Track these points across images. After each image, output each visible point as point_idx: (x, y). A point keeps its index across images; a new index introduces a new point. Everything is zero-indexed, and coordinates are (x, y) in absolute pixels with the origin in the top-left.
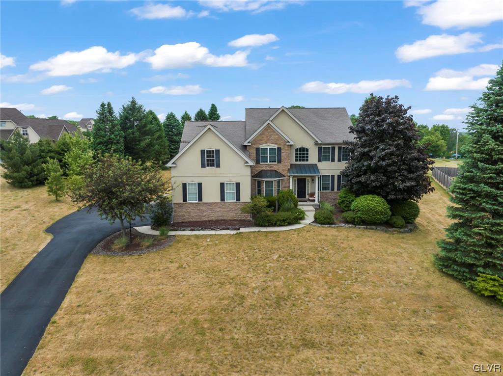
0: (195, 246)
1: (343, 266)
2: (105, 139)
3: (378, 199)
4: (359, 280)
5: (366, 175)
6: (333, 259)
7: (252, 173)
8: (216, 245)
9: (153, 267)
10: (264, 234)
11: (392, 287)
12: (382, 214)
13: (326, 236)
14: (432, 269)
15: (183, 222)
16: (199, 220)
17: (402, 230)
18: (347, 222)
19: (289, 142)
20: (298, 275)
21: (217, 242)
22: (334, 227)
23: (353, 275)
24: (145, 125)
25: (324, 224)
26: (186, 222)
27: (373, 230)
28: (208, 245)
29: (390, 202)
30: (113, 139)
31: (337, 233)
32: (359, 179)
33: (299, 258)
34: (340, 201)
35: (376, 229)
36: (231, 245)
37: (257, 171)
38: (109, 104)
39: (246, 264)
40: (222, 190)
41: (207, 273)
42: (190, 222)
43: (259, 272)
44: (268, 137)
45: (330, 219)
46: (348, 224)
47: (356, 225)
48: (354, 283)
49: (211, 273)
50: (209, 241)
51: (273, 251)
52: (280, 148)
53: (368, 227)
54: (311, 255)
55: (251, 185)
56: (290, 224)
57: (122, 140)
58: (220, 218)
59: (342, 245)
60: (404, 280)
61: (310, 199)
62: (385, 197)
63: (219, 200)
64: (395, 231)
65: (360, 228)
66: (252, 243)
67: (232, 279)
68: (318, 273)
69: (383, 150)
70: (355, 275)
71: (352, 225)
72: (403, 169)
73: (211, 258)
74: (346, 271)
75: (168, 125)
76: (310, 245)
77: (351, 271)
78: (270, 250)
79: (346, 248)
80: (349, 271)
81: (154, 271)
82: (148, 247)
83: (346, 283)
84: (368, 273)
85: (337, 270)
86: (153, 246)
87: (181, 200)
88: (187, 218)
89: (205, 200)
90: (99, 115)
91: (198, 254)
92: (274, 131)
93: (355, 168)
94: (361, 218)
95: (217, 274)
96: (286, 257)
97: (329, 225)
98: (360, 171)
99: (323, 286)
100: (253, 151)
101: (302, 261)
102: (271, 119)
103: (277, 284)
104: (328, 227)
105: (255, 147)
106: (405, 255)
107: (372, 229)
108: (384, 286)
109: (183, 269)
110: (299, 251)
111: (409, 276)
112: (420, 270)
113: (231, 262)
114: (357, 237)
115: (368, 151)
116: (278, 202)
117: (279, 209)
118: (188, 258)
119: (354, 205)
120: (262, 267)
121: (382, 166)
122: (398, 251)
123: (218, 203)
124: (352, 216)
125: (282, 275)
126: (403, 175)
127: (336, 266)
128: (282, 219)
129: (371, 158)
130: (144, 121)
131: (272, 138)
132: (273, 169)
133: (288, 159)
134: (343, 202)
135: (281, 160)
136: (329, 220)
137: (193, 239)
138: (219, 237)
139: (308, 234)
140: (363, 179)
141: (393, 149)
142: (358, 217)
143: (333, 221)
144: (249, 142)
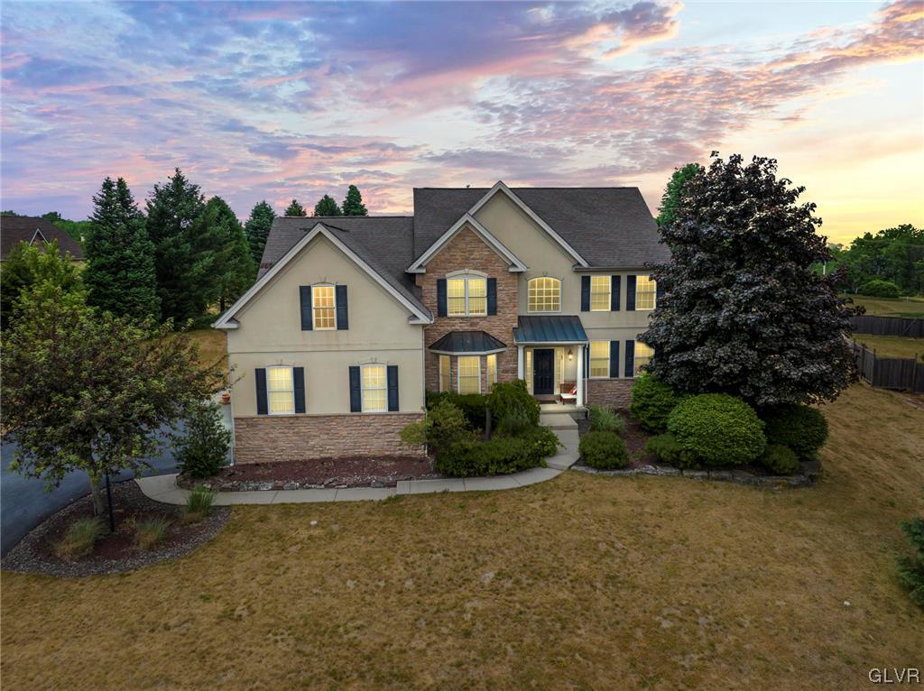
0: (276, 543)
1: (670, 604)
2: (112, 258)
3: (736, 405)
4: (720, 649)
5: (703, 345)
6: (641, 580)
7: (426, 339)
8: (332, 537)
9: (151, 615)
10: (458, 501)
11: (814, 671)
12: (747, 444)
13: (614, 504)
14: (902, 605)
15: (257, 465)
16: (296, 458)
17: (794, 480)
18: (659, 461)
19: (514, 265)
20: (552, 637)
21: (335, 528)
22: (630, 478)
23: (701, 633)
24: (203, 228)
25: (605, 468)
26: (265, 465)
27: (723, 483)
28: (310, 538)
29: (764, 412)
30: (131, 257)
31: (639, 496)
32: (685, 357)
33: (551, 578)
34: (636, 405)
35: (733, 480)
36: (371, 538)
37: (440, 334)
38: (121, 183)
39: (409, 605)
40: (355, 384)
41: (298, 639)
42: (276, 465)
43: (444, 630)
44: (467, 254)
45: (618, 456)
46: (663, 466)
47: (682, 470)
48: (708, 664)
49: (311, 637)
50: (316, 526)
51: (480, 558)
52: (495, 280)
53: (713, 474)
54: (583, 566)
55: (426, 367)
56: (521, 469)
57: (150, 260)
58: (350, 453)
59: (659, 534)
60: (839, 644)
61: (565, 396)
62: (751, 401)
63: (346, 410)
64: (778, 484)
65: (692, 477)
66: (427, 531)
67: (369, 658)
68: (605, 629)
69: (748, 285)
70: (708, 631)
71: (674, 471)
72: (797, 332)
73: (314, 581)
74: (681, 620)
75: (256, 229)
76: (577, 537)
77: (692, 618)
78: (474, 554)
79: (668, 543)
80: (688, 618)
81: (153, 631)
82: (151, 548)
83: (686, 663)
84: (741, 626)
85: (658, 619)
86: (168, 540)
87: (251, 410)
88: (269, 455)
89: (312, 409)
90: (99, 207)
91: (282, 569)
92: (479, 240)
93: (677, 328)
94: (695, 452)
95: (326, 639)
96: (518, 576)
97: (617, 472)
98: (690, 336)
99: (623, 676)
100: (430, 287)
101: (560, 590)
102: (472, 211)
103: (496, 673)
104: (615, 476)
105: (436, 276)
106: (820, 558)
107: (723, 479)
108: (792, 669)
109: (234, 624)
110: (550, 557)
111: (849, 631)
112: (873, 610)
113: (368, 598)
114: (692, 506)
115: (709, 288)
116: (492, 411)
117: (494, 427)
118: (254, 584)
119: (675, 419)
120: (452, 613)
121: (745, 324)
122: (800, 546)
123: (345, 416)
124: (673, 446)
125: (509, 641)
126: (798, 347)
127: (651, 604)
128: (503, 458)
129: (718, 306)
130: (200, 219)
131: (476, 255)
132: (477, 328)
133: (512, 305)
134: (644, 407)
135: (496, 308)
136: (617, 460)
137: (274, 517)
138: (342, 512)
139: (569, 502)
140: (698, 355)
141: (773, 282)
142: (687, 450)
143: (628, 459)
144: (420, 266)
